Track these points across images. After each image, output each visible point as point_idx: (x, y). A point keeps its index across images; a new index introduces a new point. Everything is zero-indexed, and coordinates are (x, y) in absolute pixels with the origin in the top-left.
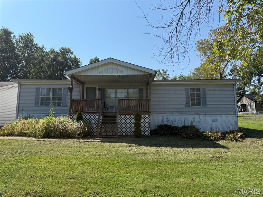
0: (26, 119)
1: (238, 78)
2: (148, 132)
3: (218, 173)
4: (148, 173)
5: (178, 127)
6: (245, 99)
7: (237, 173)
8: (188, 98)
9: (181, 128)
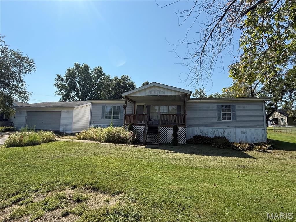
0: (95, 128)
1: (270, 95)
2: (184, 141)
3: (240, 181)
4: (178, 176)
5: (211, 138)
6: (276, 113)
7: (259, 182)
8: (219, 114)
9: (212, 139)
